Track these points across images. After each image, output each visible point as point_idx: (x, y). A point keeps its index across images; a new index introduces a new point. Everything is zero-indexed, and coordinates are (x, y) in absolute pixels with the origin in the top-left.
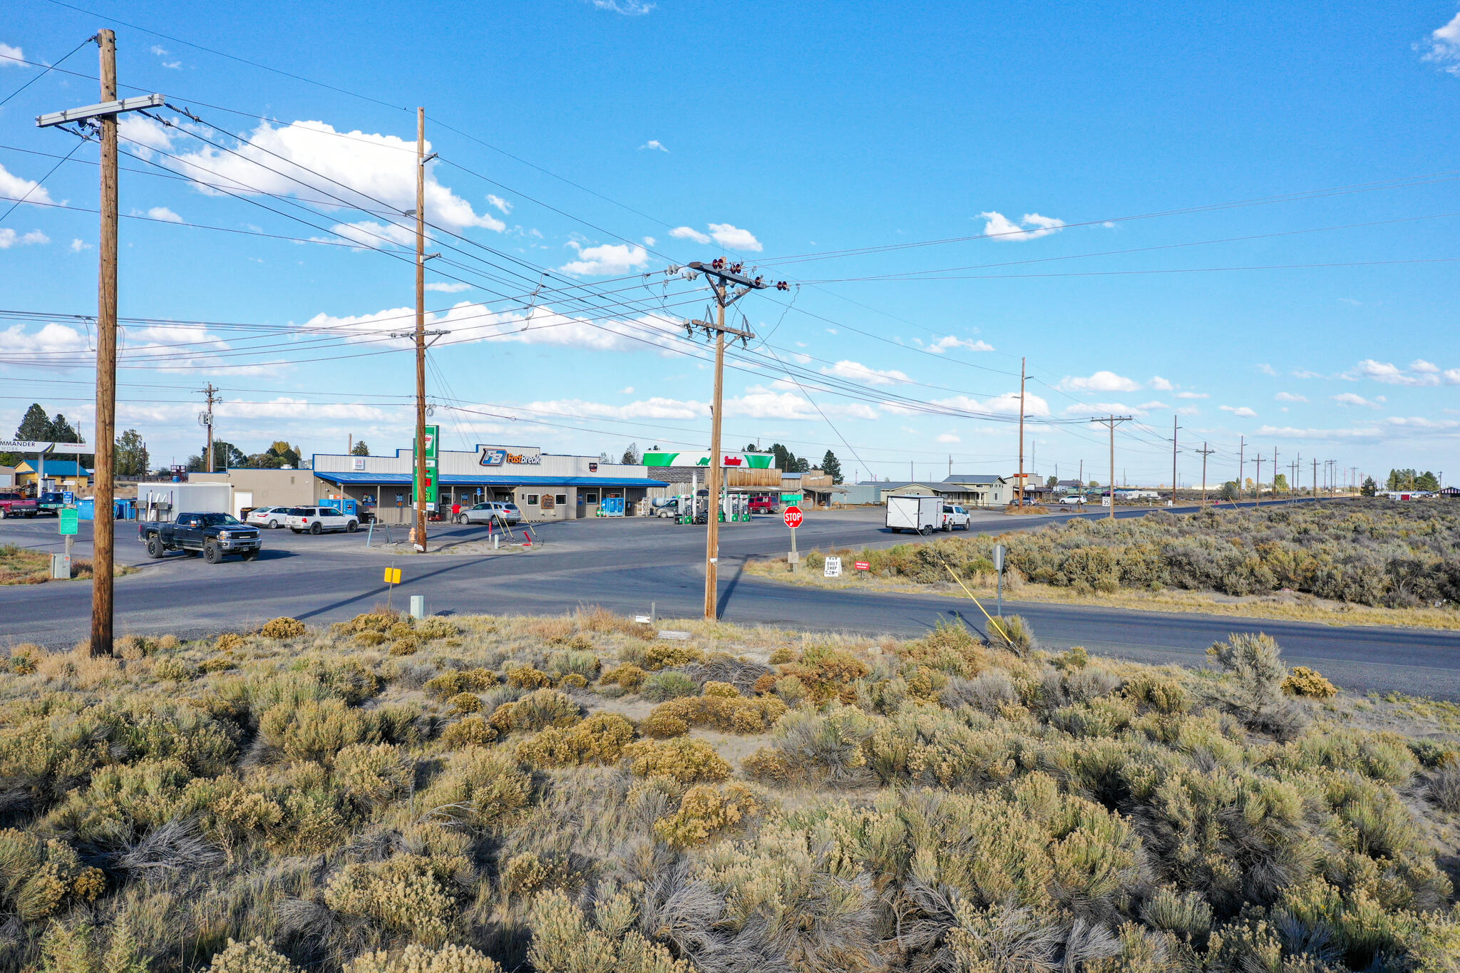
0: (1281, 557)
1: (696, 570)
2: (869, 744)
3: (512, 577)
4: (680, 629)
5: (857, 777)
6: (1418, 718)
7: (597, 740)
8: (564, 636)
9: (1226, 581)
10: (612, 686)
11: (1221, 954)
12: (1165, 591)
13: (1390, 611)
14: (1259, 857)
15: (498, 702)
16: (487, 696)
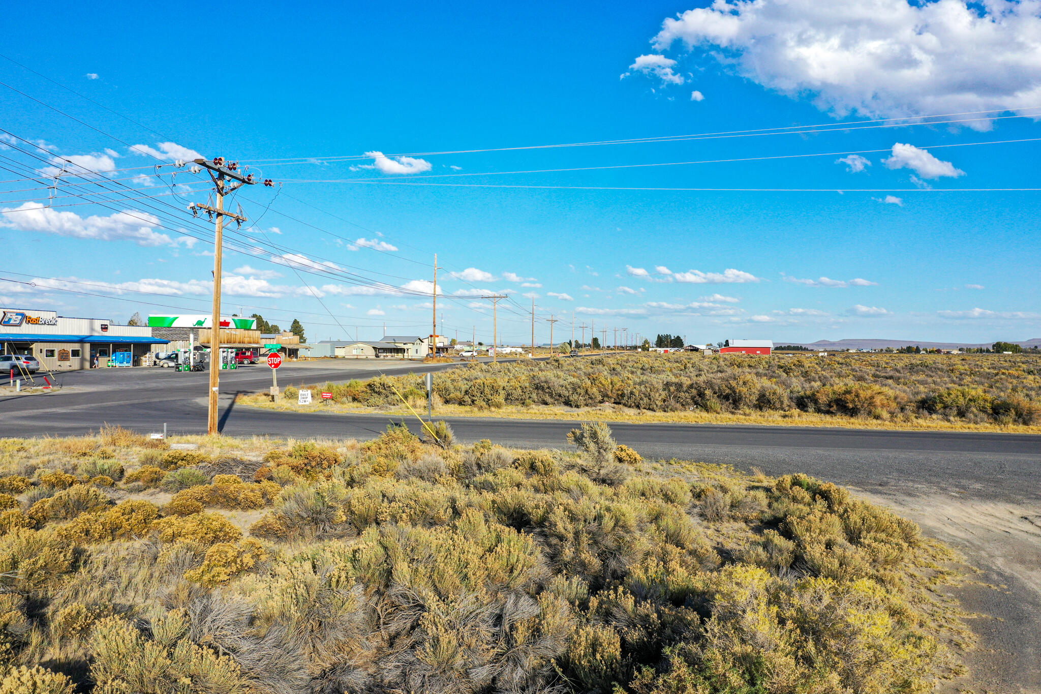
0: (603, 382)
1: (197, 403)
2: (348, 505)
3: (36, 411)
4: (189, 442)
5: (339, 530)
6: (688, 473)
7: (128, 520)
8: (88, 451)
9: (571, 398)
10: (136, 484)
11: (597, 611)
12: (534, 406)
13: (665, 414)
14: (612, 553)
15: (33, 500)
16: (23, 498)
